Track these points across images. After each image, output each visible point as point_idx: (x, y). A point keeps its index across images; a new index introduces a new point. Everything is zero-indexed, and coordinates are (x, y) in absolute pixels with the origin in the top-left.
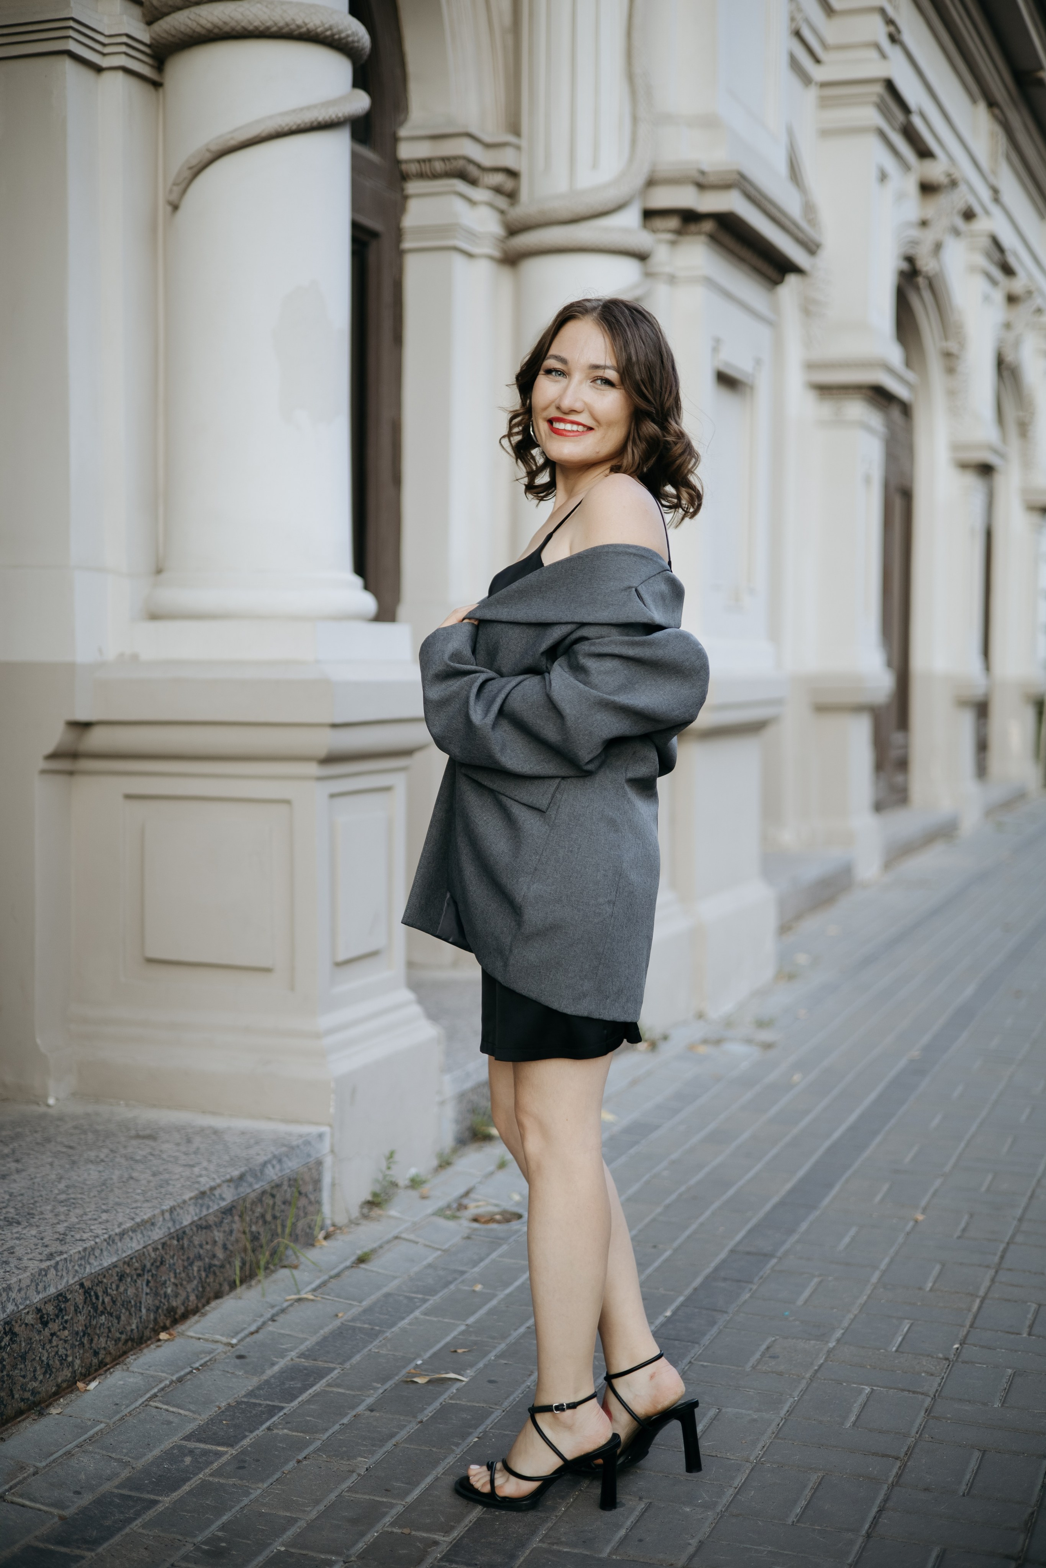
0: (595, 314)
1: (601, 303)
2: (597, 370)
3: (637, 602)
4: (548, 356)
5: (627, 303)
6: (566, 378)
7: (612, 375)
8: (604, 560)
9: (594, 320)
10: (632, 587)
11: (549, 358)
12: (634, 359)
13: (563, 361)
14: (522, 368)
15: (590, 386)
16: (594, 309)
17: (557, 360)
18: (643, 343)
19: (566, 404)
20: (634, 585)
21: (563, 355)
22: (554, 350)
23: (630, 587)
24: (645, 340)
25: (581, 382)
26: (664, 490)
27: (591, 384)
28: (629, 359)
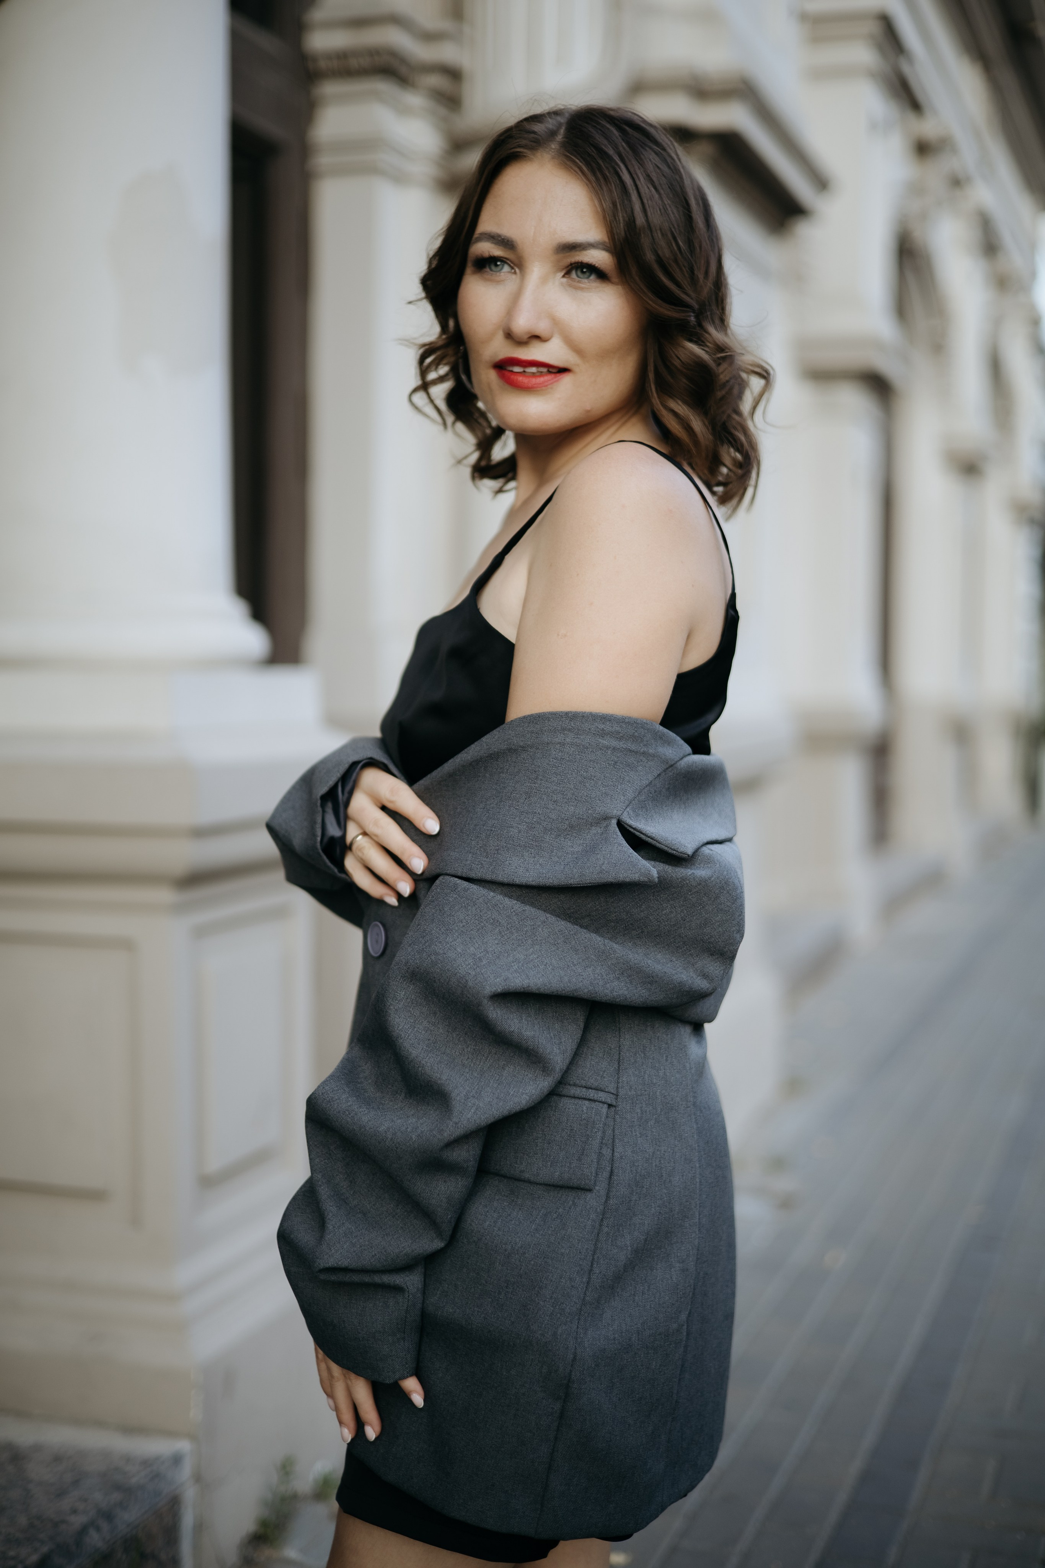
0: (554, 146)
1: (562, 120)
2: (573, 253)
3: (620, 844)
4: (476, 235)
5: (612, 113)
6: (515, 273)
7: (599, 257)
8: (556, 758)
9: (553, 158)
10: (611, 818)
11: (479, 239)
12: (640, 220)
13: (507, 243)
14: (430, 262)
15: (562, 284)
16: (553, 134)
17: (496, 244)
18: (655, 188)
19: (522, 323)
20: (615, 812)
21: (506, 231)
22: (487, 224)
23: (607, 818)
24: (657, 183)
25: (544, 280)
26: (721, 469)
27: (564, 280)
28: (631, 223)
